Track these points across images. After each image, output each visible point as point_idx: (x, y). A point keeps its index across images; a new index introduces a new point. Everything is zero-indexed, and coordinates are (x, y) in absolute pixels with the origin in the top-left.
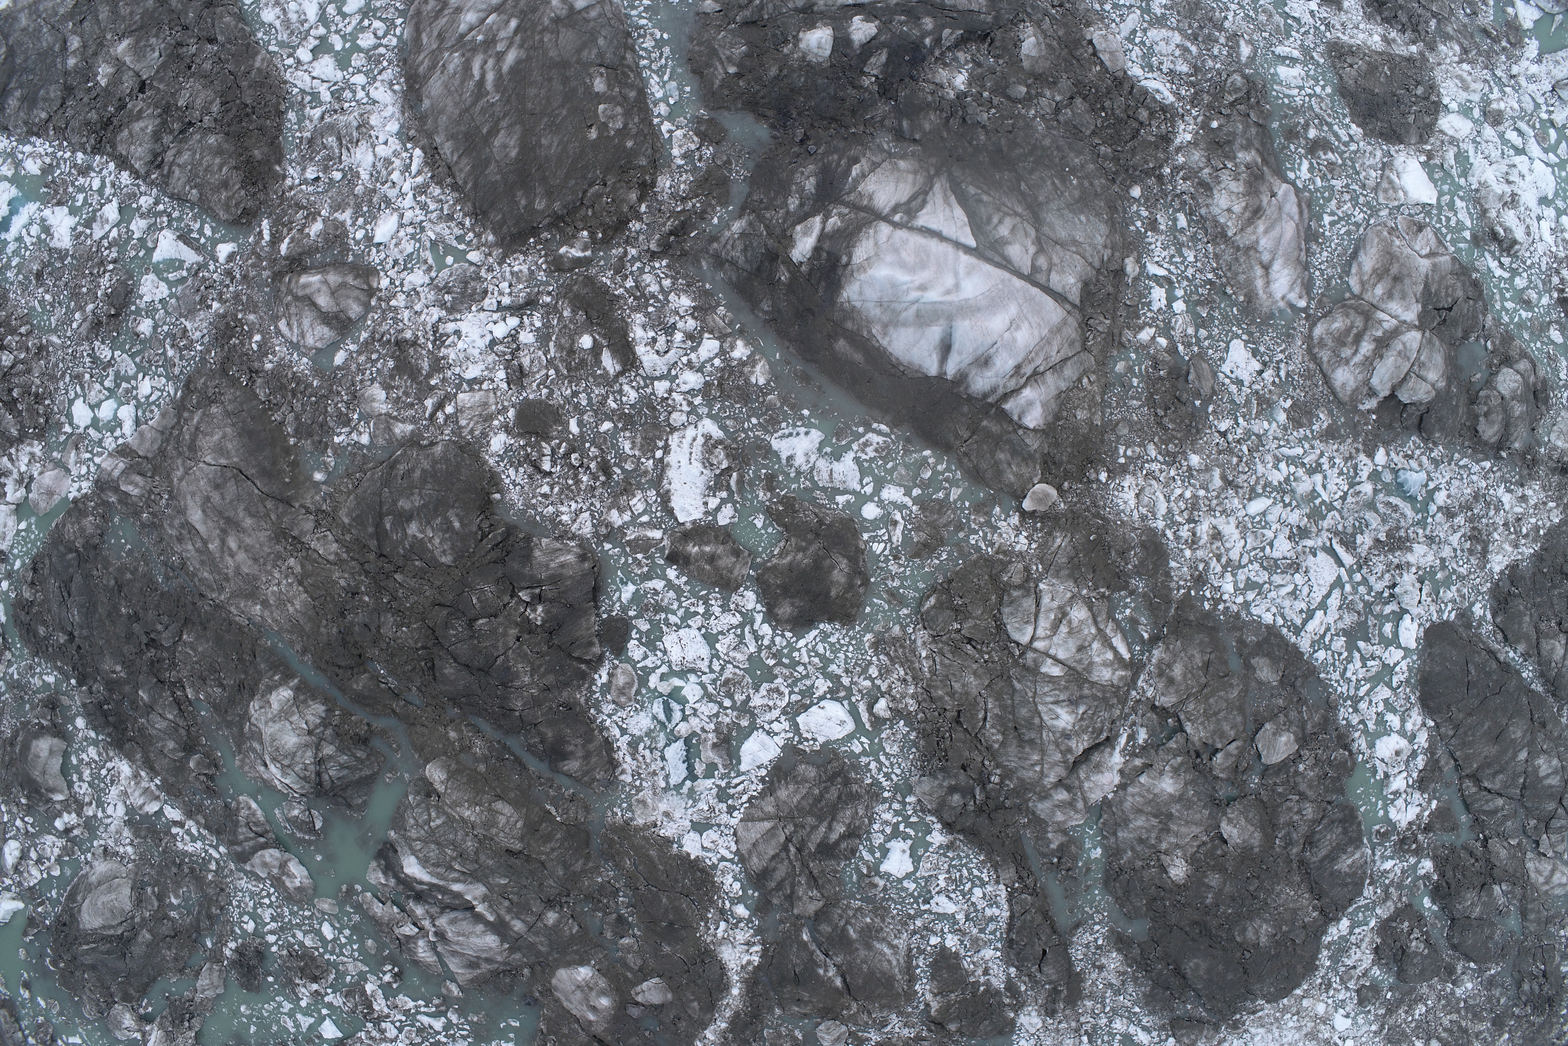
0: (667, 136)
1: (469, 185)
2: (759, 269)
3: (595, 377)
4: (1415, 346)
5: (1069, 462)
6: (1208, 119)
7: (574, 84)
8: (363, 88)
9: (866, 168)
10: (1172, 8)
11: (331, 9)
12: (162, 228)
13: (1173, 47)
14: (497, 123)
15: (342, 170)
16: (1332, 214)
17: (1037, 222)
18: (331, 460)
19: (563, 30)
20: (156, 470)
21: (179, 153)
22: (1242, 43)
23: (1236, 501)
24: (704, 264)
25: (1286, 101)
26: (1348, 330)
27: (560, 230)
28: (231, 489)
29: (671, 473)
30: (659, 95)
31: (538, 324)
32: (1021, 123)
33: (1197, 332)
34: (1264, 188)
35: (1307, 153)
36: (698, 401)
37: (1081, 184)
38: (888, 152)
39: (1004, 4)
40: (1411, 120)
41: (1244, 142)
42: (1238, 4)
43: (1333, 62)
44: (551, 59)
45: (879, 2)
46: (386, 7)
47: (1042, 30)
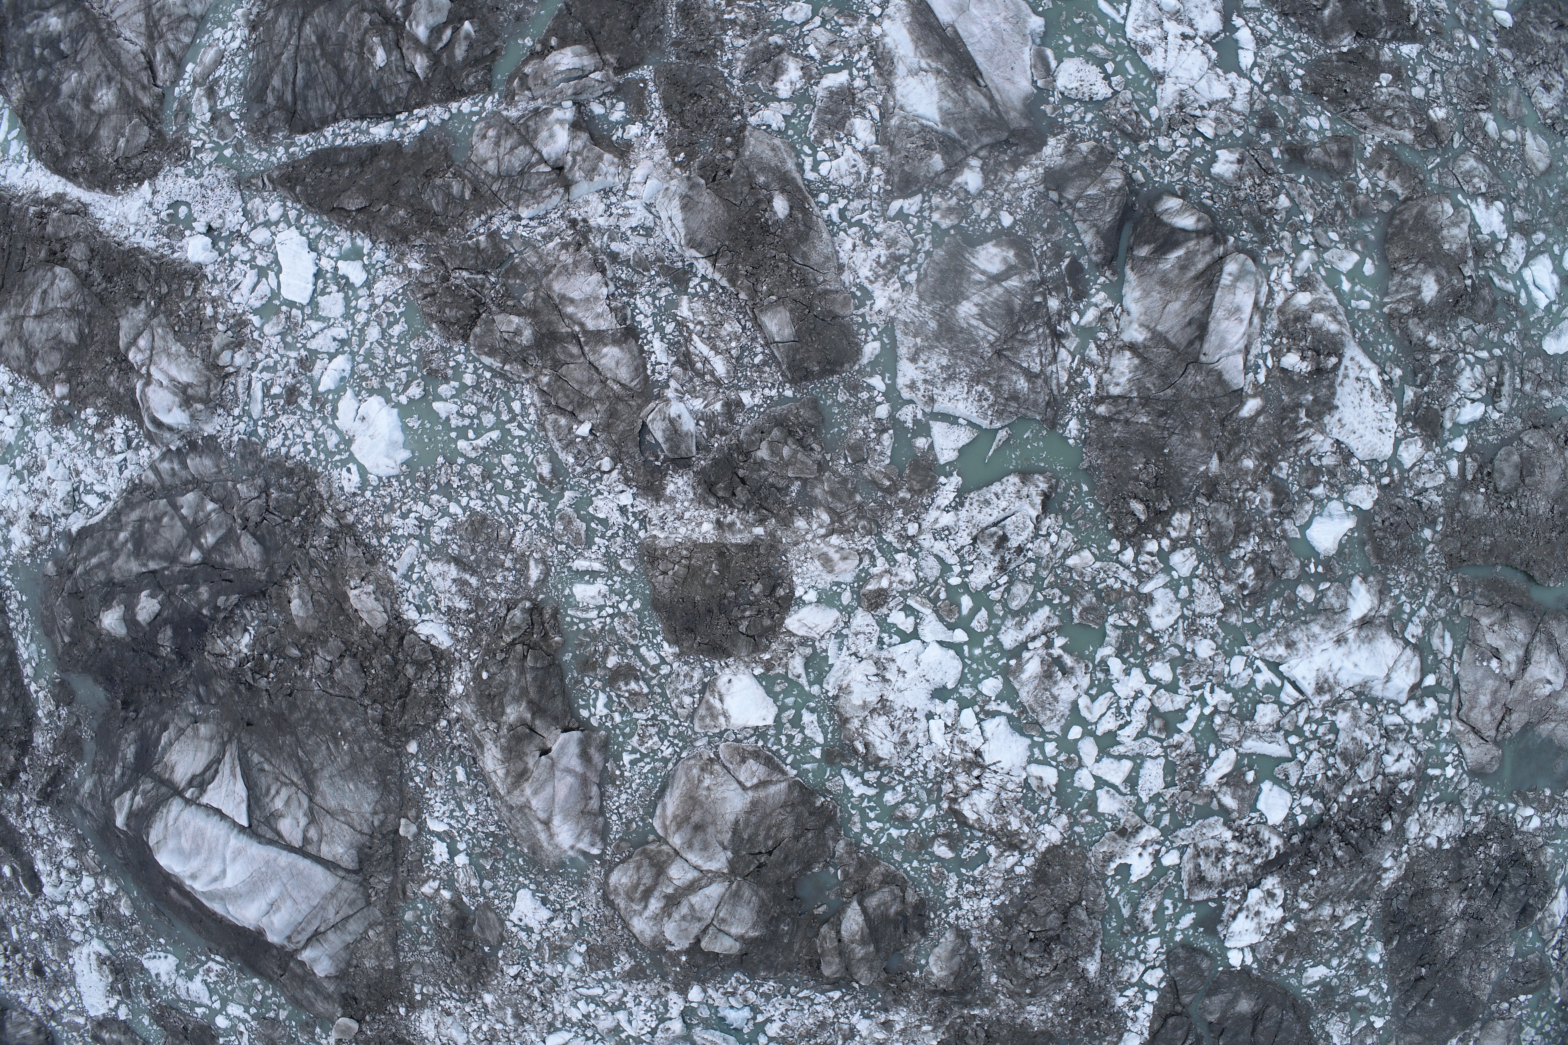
0: (34, 696)
5: (369, 999)
6: (481, 667)
9: (173, 737)
10: (454, 531)
13: (449, 582)
16: (634, 751)
17: (311, 791)
22: (532, 563)
23: (534, 1036)
24: (74, 813)
25: (582, 626)
26: (637, 888)
29: (79, 979)
30: (25, 657)
32: (299, 685)
33: (481, 883)
36: (88, 924)
37: (351, 749)
38: (193, 715)
39: (278, 558)
40: (743, 628)
41: (517, 692)
42: (532, 513)
43: (646, 569)
45: (167, 569)
47: (309, 586)
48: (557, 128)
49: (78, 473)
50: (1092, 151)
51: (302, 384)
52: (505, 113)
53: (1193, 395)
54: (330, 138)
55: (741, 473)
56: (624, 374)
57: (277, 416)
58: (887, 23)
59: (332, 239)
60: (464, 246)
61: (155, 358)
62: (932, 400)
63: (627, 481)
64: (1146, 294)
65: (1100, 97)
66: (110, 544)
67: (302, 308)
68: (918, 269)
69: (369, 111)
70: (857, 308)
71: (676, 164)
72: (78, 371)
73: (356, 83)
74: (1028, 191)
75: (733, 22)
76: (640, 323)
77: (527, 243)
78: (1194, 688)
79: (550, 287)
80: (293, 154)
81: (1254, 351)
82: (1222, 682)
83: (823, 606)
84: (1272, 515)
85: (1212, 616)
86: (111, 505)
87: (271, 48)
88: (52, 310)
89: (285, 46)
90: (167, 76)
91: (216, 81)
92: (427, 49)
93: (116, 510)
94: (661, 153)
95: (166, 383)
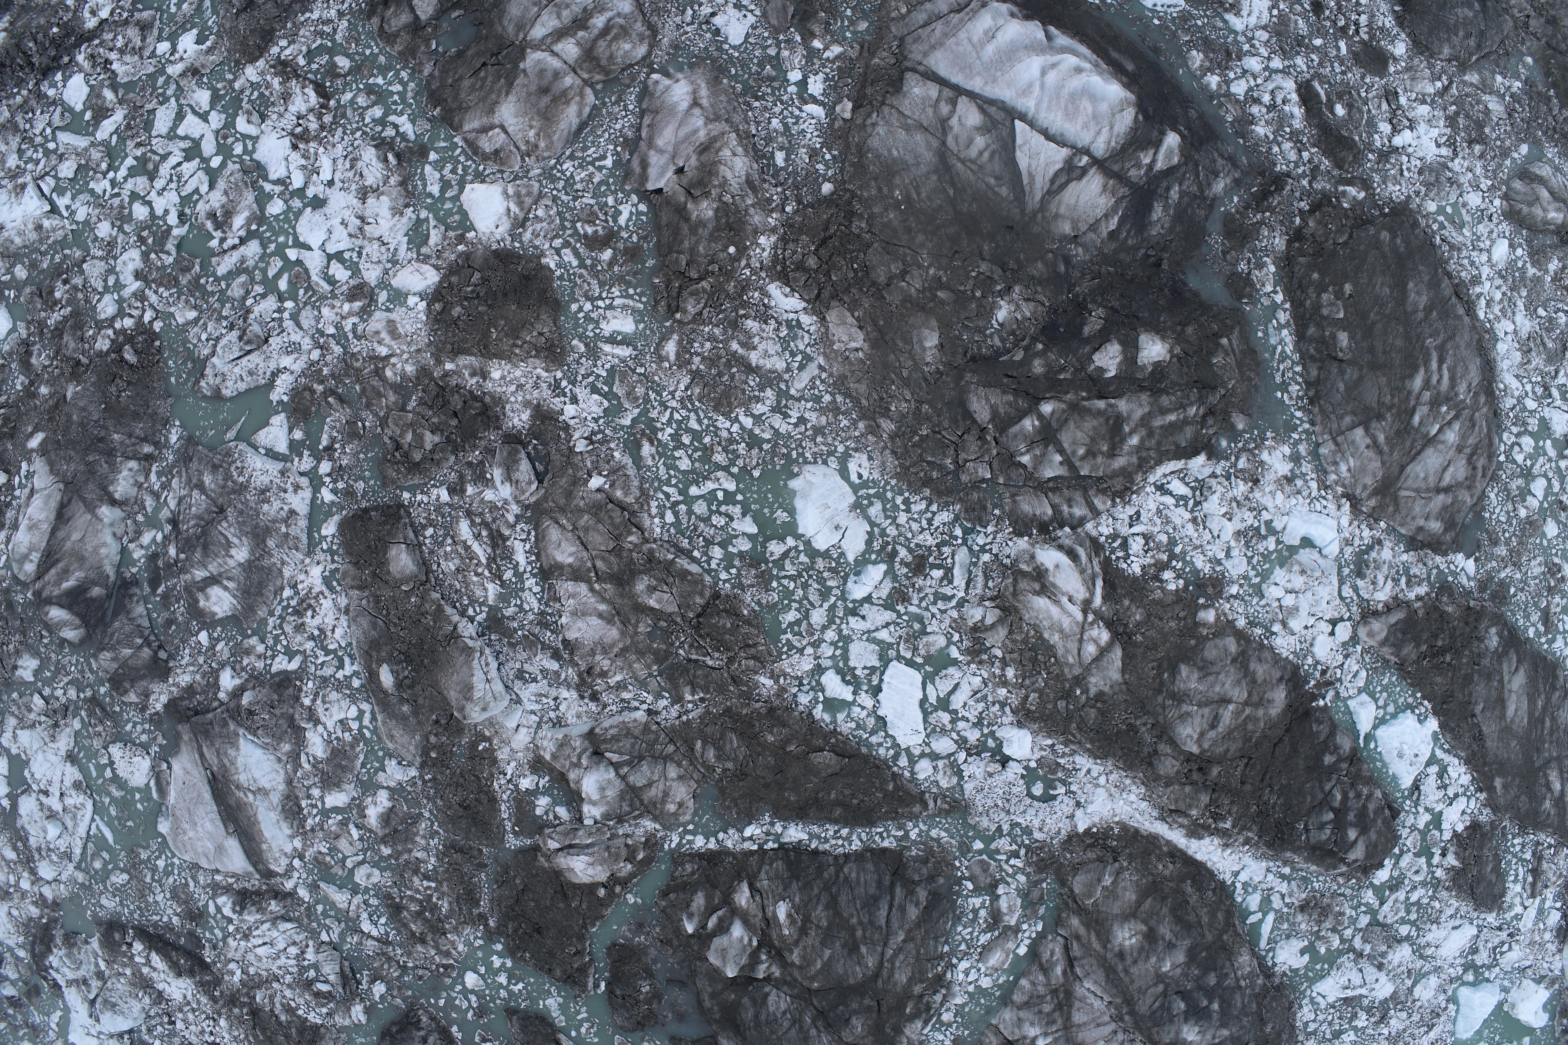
0: (1279, 289)
1: (1441, 271)
2: (1201, 144)
3: (1329, 83)
4: (543, 18)
6: (735, 259)
7: (1364, 344)
8: (1527, 394)
9: (1103, 224)
10: (750, 398)
13: (761, 347)
14: (1426, 317)
16: (600, 169)
17: (943, 153)
19: (1374, 405)
22: (672, 357)
24: (1245, 160)
26: (616, 38)
27: (1365, 214)
30: (1285, 332)
31: (1376, 136)
32: (944, 261)
33: (778, 53)
34: (690, 174)
35: (618, 232)
36: (1247, 47)
37: (891, 191)
38: (1077, 244)
39: (948, 394)
40: (477, 275)
41: (700, 231)
43: (560, 341)
44: (1384, 375)
45: (1083, 399)
46: (1512, 477)
47: (914, 360)
48: (595, 797)
49: (1194, 520)
50: (126, 692)
51: (906, 575)
52: (658, 827)
53: (73, 453)
54: (854, 837)
55: (454, 422)
56: (554, 534)
57: (938, 546)
58: (288, 849)
59: (859, 727)
60: (707, 692)
61: (1077, 630)
62: (283, 473)
63: (567, 427)
64: (96, 549)
65: (118, 745)
66: (1150, 434)
67: (899, 658)
68: (282, 600)
69: (804, 858)
70: (337, 570)
71: (489, 740)
72: (1182, 634)
73: (816, 891)
74: (183, 662)
75: (426, 877)
76: (537, 584)
77: (643, 684)
78: (118, 195)
79: (623, 634)
80: (899, 828)
81: (27, 491)
82: (98, 201)
83: (405, 290)
84: (34, 343)
85: (93, 258)
86: (1151, 479)
87: (918, 952)
88: (1206, 705)
89: (900, 950)
90: (1051, 946)
91: (990, 928)
92: (735, 912)
93: (1145, 473)
94: (502, 755)
95: (1065, 600)
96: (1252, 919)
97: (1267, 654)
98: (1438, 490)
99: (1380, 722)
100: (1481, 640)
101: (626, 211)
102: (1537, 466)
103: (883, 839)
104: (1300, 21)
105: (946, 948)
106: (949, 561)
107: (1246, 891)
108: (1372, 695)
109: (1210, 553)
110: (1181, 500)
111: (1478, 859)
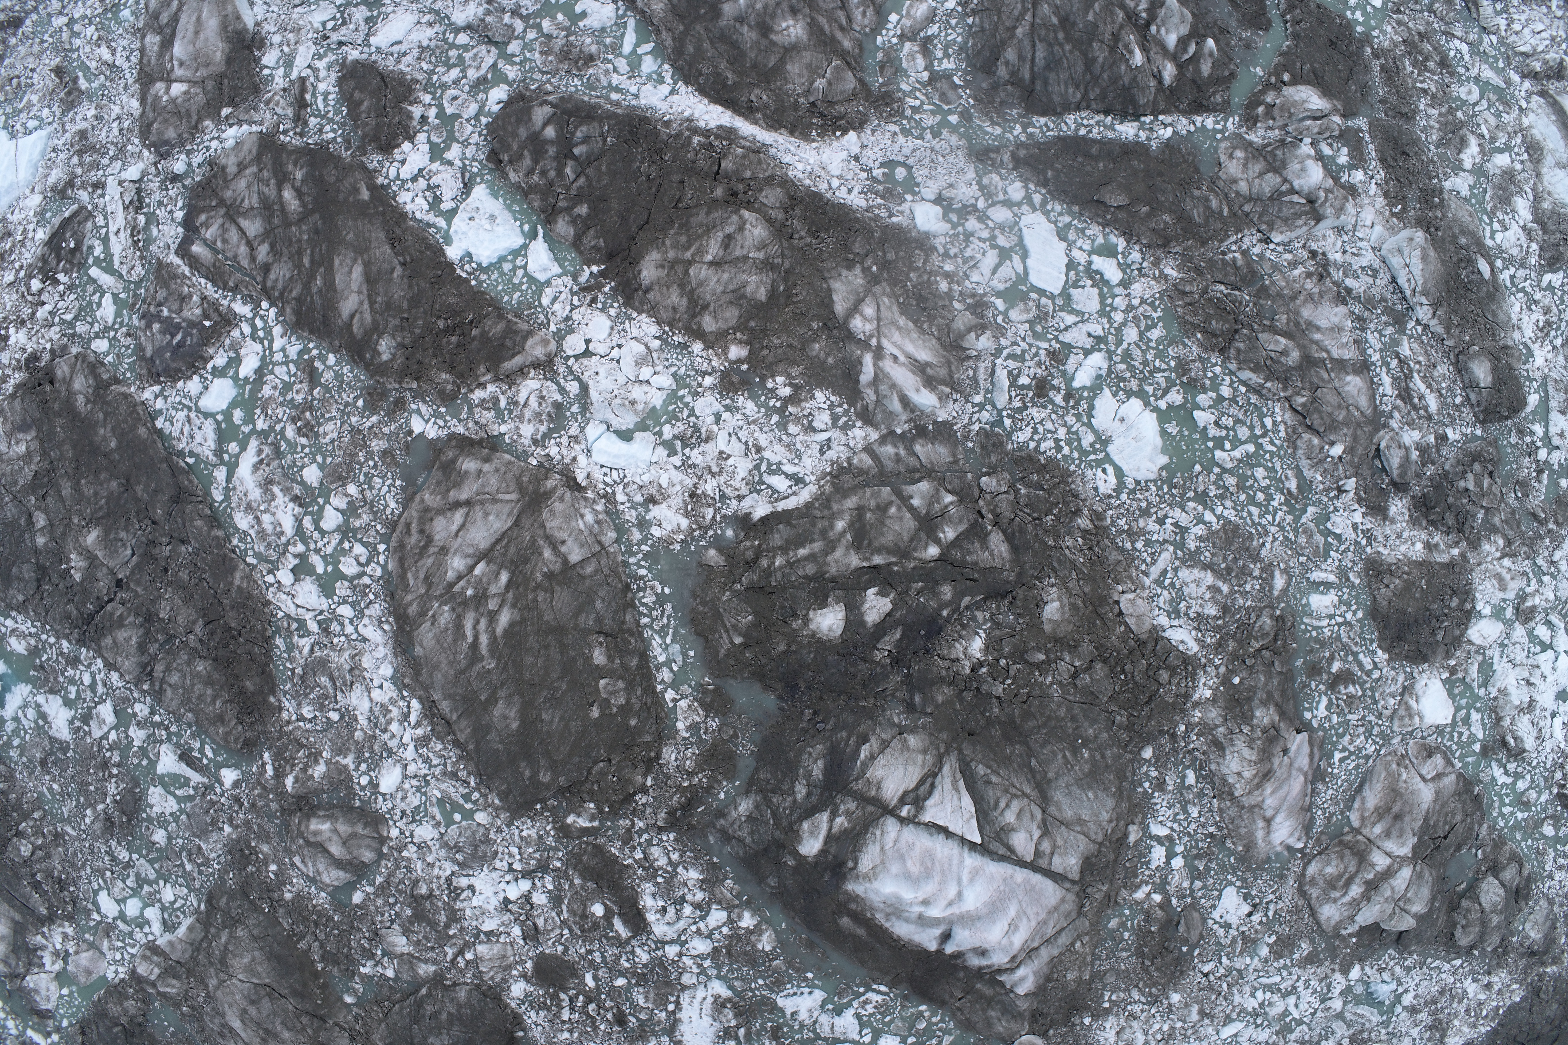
0: (671, 705)
1: (471, 747)
2: (767, 849)
3: (608, 938)
4: (1404, 887)
5: (1057, 1013)
6: (1231, 672)
7: (572, 654)
8: (351, 622)
9: (876, 749)
10: (1208, 539)
11: (307, 522)
12: (161, 742)
13: (1203, 589)
14: (495, 691)
15: (339, 710)
16: (1344, 749)
17: (1044, 801)
18: (359, 987)
20: (190, 973)
21: (168, 670)
22: (1277, 573)
23: (1210, 1030)
24: (712, 839)
25: (1314, 634)
26: (1340, 876)
27: (566, 799)
28: (266, 1005)
29: (683, 1028)
30: (662, 659)
31: (550, 887)
32: (1037, 691)
33: (1192, 884)
34: (1278, 750)
36: (707, 963)
37: (1092, 756)
38: (899, 726)
39: (1028, 557)
40: (1439, 637)
41: (1265, 696)
42: (1279, 525)
43: (1369, 582)
44: (547, 622)
45: (895, 564)
46: (366, 529)
47: (1067, 589)
48: (1308, 163)
49: (759, 449)
51: (1054, 377)
52: (1247, 137)
55: (1451, 500)
56: (1362, 402)
57: (1025, 407)
58: (1531, 116)
59: (1083, 231)
60: (1222, 261)
61: (884, 330)
63: (1360, 501)
66: (824, 533)
67: (1052, 297)
68: (1562, 335)
69: (1118, 107)
70: (1524, 364)
71: (1393, 215)
72: (765, 332)
73: (1105, 76)
75: (1425, 92)
77: (1275, 267)
79: (1297, 313)
80: (1031, 136)
83: (1493, 620)
86: (813, 488)
87: (1000, 18)
88: (737, 258)
89: (1020, 18)
90: (866, 22)
91: (929, 39)
92: (1174, 57)
93: (822, 494)
94: (1380, 201)
95: (902, 358)
96: (649, 47)
97: (665, 315)
98: (468, 503)
99: (521, 251)
100: (401, 346)
101: (1322, 711)
102: (334, 543)
103: (1046, 125)
104: (641, 1002)
105: (970, 21)
106: (1013, 394)
107: (660, 75)
108: (532, 280)
109: (739, 417)
110: (776, 469)
111: (381, 112)
